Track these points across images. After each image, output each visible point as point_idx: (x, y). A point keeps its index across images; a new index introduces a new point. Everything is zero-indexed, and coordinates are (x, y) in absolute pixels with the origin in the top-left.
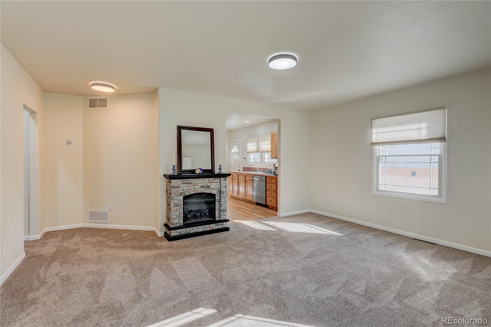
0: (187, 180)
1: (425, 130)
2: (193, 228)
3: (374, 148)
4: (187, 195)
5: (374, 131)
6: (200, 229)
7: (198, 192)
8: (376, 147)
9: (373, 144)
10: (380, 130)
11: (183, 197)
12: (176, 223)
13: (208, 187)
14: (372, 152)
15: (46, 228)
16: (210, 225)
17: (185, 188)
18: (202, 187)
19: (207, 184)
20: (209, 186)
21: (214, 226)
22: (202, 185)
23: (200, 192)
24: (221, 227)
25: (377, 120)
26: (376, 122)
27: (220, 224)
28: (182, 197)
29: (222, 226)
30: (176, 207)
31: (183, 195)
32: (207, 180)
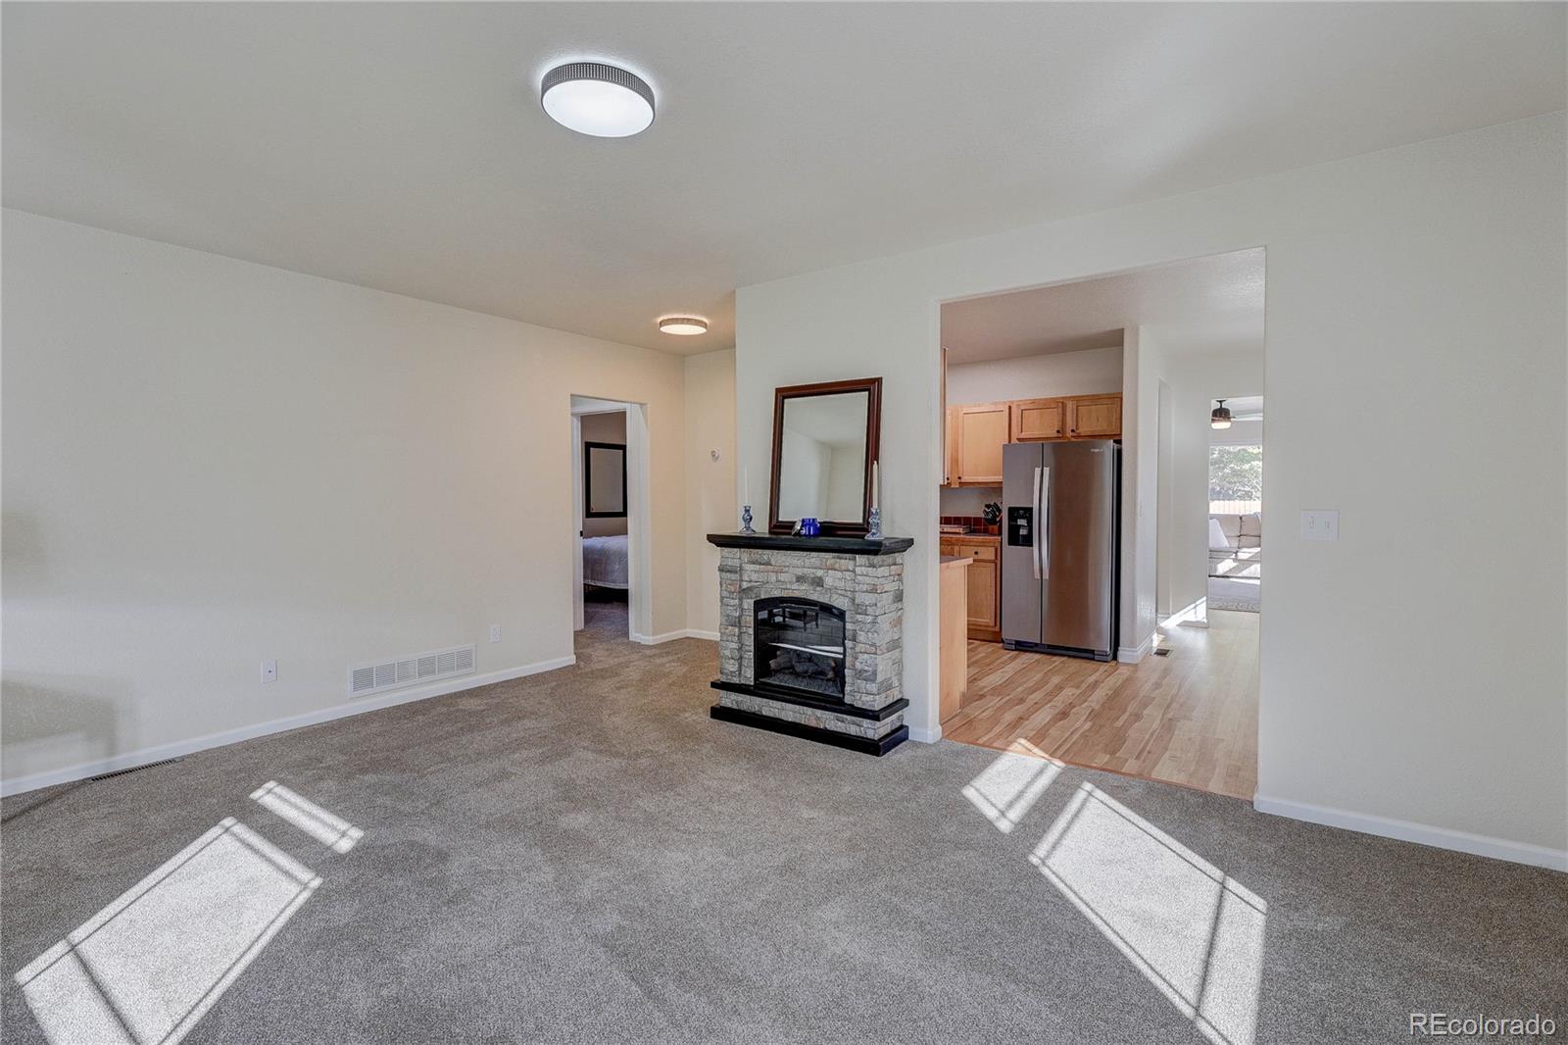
0: (760, 551)
2: (771, 702)
4: (763, 597)
6: (789, 712)
7: (791, 595)
11: (755, 602)
12: (732, 672)
13: (818, 582)
15: (688, 630)
16: (819, 713)
17: (754, 577)
18: (800, 579)
19: (812, 570)
20: (820, 578)
21: (829, 720)
22: (799, 572)
23: (797, 594)
24: (853, 730)
27: (848, 717)
28: (752, 601)
29: (858, 728)
30: (730, 628)
31: (754, 596)
32: (814, 558)
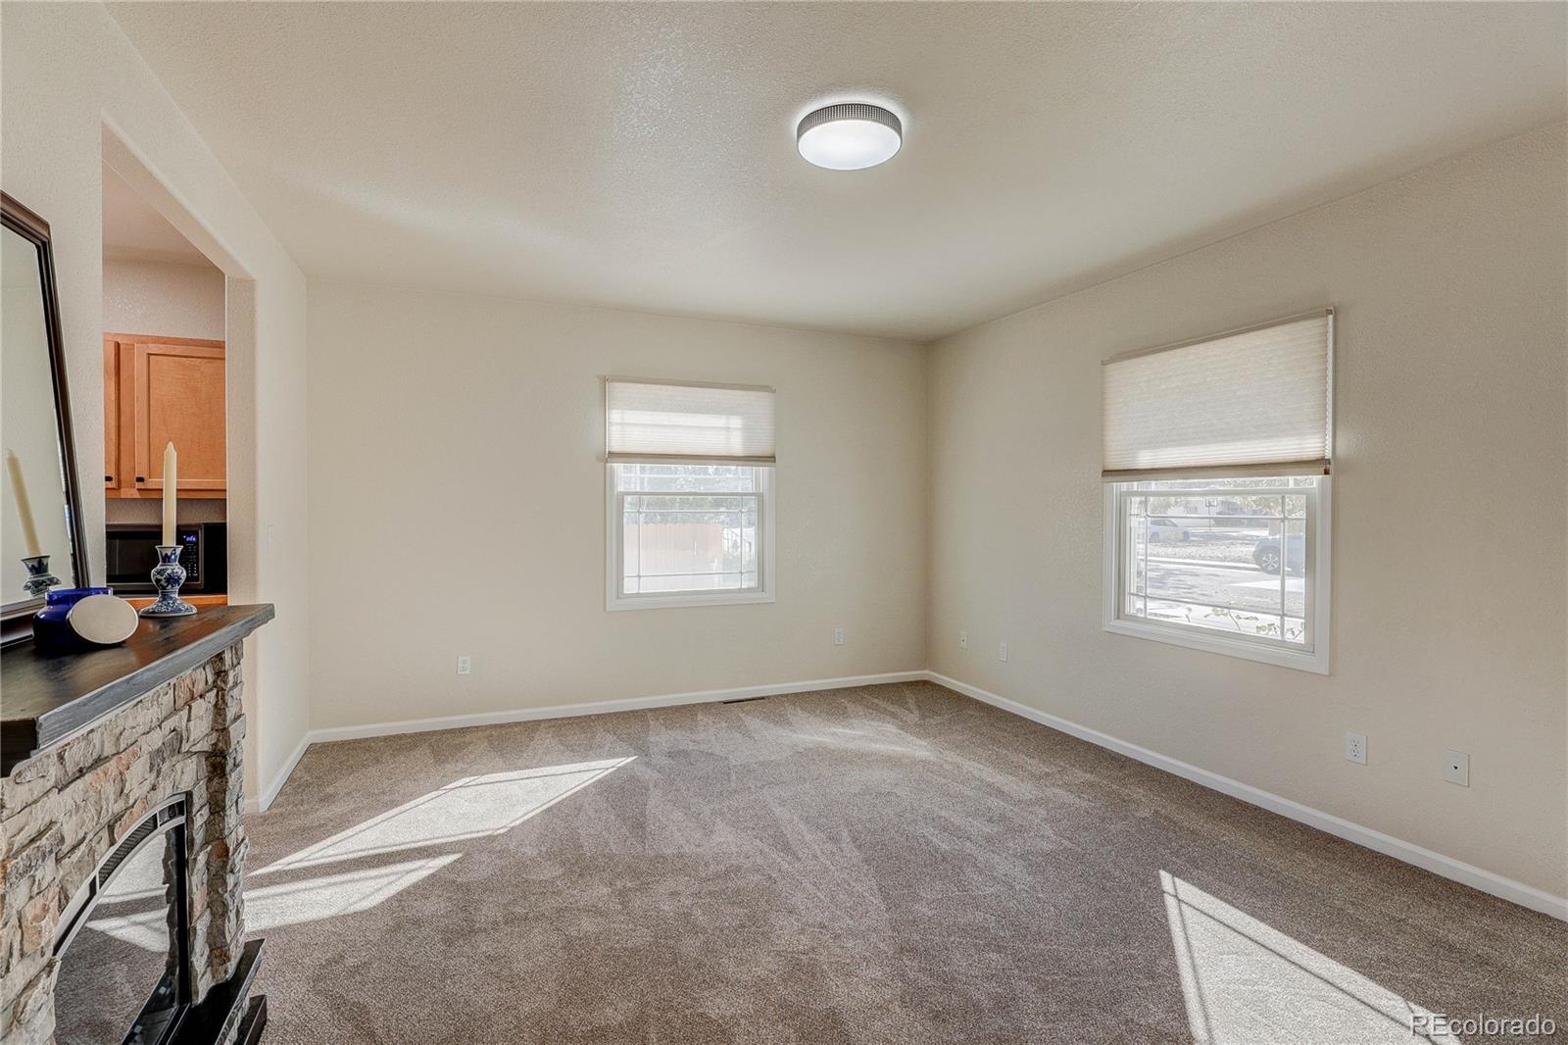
1: (739, 433)
3: (611, 468)
5: (615, 416)
8: (615, 465)
9: (614, 456)
10: (632, 416)
14: (606, 481)
25: (622, 385)
26: (618, 389)
